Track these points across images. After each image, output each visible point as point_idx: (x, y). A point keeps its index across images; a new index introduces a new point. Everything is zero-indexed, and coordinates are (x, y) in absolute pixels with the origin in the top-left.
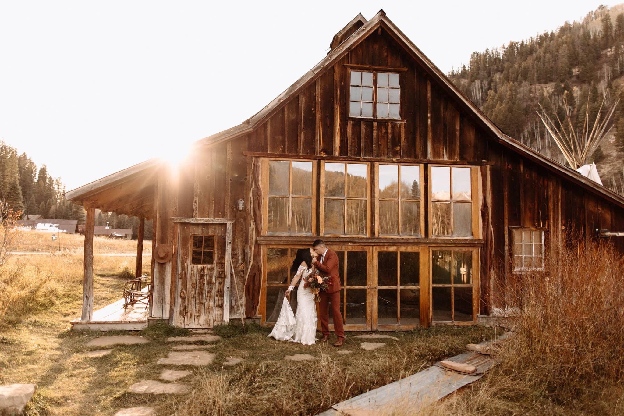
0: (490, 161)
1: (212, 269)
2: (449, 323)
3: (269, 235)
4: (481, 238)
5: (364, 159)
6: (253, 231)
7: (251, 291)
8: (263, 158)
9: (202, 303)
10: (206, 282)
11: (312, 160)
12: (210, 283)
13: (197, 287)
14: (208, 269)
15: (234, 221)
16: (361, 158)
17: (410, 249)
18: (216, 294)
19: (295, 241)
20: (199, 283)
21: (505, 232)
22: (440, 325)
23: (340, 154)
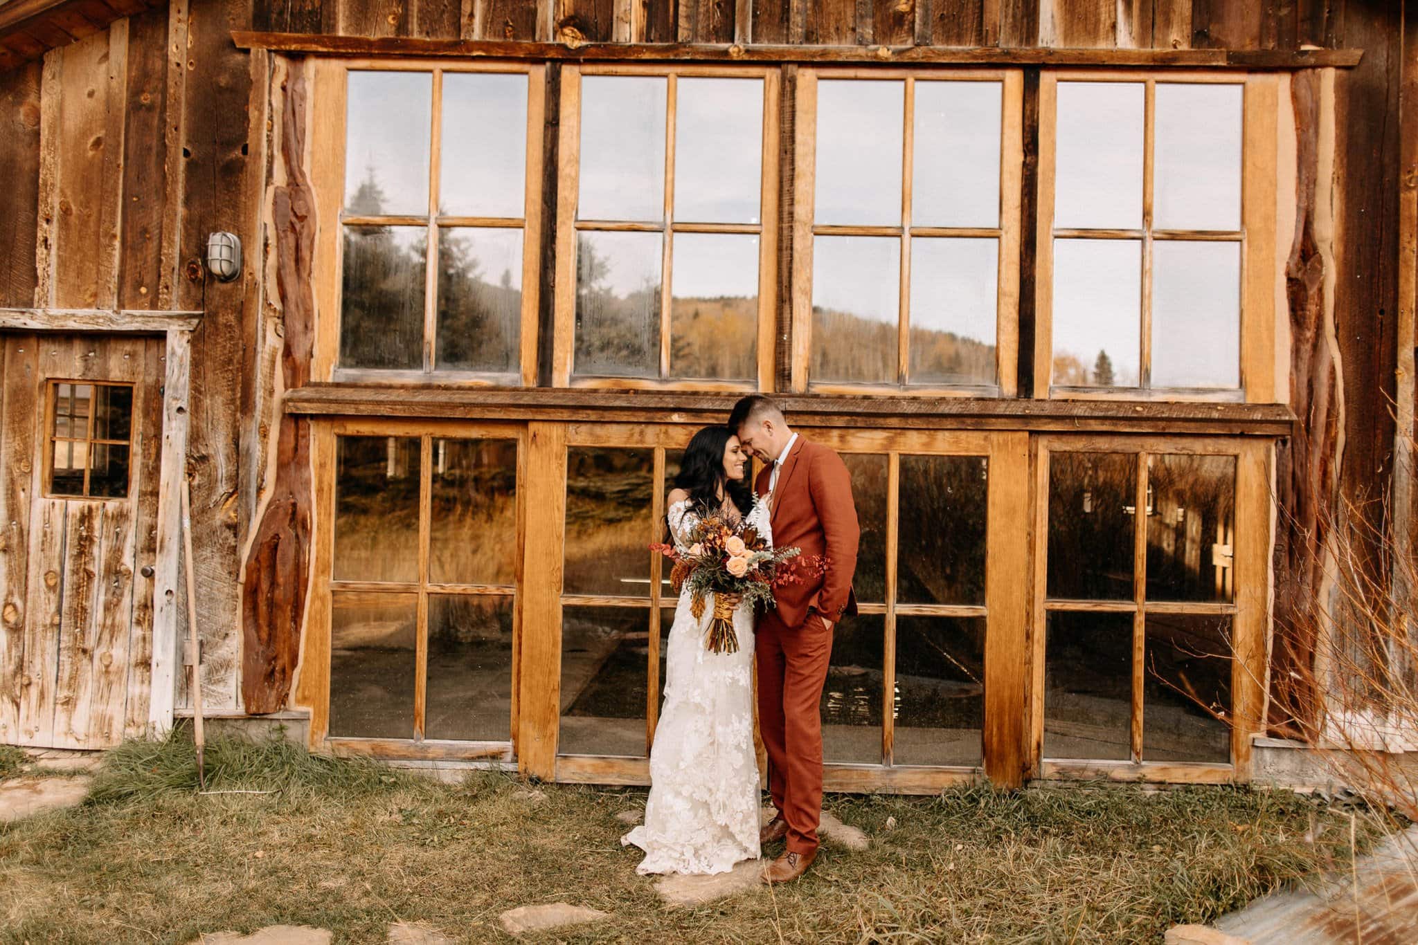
0: (1340, 45)
1: (121, 516)
2: (1119, 769)
3: (342, 380)
4: (1283, 396)
5: (747, 51)
6: (273, 362)
7: (263, 608)
8: (320, 63)
9: (84, 651)
10: (97, 567)
11: (526, 67)
12: (114, 572)
13: (67, 586)
14: (105, 515)
15: (195, 321)
16: (735, 49)
17: (946, 444)
18: (135, 614)
19: (443, 406)
20: (75, 572)
21: (1401, 369)
22: (1075, 775)
23: (646, 35)
